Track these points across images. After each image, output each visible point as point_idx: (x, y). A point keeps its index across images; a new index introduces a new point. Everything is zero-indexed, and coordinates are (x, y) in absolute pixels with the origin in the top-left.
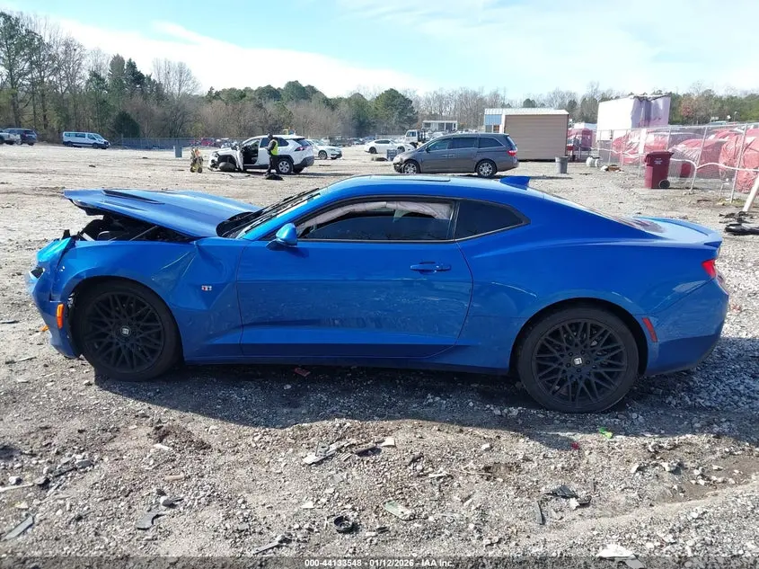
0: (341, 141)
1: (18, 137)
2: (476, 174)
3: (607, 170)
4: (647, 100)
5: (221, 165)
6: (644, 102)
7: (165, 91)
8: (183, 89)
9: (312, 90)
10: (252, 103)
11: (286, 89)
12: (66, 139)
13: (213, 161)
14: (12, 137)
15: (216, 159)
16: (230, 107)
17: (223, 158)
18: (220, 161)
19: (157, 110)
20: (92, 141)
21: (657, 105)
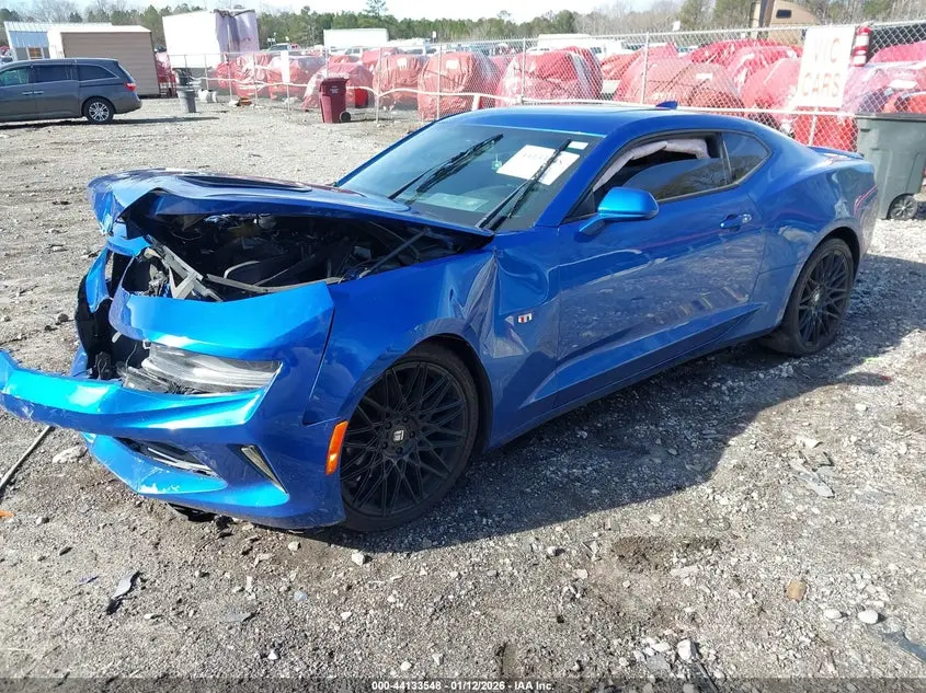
2: (85, 119)
3: (238, 105)
4: (229, 15)
6: (227, 17)
21: (242, 22)
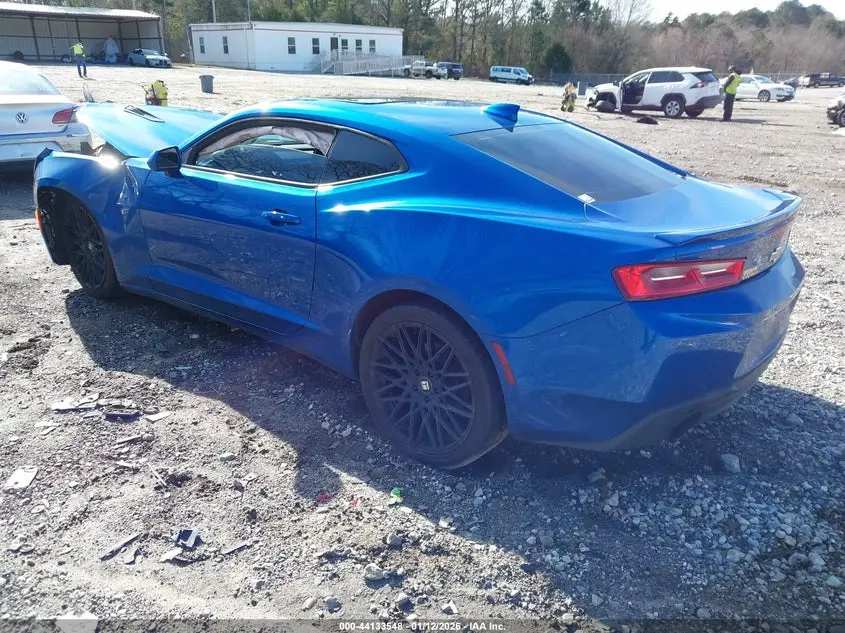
0: (828, 80)
1: (446, 71)
5: (599, 103)
7: (612, 19)
8: (634, 16)
9: (818, 10)
10: (719, 31)
11: (778, 12)
12: (492, 74)
13: (591, 99)
14: (440, 71)
15: (594, 97)
16: (688, 37)
17: (602, 96)
18: (598, 98)
19: (596, 42)
20: (517, 77)
